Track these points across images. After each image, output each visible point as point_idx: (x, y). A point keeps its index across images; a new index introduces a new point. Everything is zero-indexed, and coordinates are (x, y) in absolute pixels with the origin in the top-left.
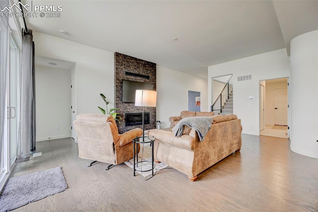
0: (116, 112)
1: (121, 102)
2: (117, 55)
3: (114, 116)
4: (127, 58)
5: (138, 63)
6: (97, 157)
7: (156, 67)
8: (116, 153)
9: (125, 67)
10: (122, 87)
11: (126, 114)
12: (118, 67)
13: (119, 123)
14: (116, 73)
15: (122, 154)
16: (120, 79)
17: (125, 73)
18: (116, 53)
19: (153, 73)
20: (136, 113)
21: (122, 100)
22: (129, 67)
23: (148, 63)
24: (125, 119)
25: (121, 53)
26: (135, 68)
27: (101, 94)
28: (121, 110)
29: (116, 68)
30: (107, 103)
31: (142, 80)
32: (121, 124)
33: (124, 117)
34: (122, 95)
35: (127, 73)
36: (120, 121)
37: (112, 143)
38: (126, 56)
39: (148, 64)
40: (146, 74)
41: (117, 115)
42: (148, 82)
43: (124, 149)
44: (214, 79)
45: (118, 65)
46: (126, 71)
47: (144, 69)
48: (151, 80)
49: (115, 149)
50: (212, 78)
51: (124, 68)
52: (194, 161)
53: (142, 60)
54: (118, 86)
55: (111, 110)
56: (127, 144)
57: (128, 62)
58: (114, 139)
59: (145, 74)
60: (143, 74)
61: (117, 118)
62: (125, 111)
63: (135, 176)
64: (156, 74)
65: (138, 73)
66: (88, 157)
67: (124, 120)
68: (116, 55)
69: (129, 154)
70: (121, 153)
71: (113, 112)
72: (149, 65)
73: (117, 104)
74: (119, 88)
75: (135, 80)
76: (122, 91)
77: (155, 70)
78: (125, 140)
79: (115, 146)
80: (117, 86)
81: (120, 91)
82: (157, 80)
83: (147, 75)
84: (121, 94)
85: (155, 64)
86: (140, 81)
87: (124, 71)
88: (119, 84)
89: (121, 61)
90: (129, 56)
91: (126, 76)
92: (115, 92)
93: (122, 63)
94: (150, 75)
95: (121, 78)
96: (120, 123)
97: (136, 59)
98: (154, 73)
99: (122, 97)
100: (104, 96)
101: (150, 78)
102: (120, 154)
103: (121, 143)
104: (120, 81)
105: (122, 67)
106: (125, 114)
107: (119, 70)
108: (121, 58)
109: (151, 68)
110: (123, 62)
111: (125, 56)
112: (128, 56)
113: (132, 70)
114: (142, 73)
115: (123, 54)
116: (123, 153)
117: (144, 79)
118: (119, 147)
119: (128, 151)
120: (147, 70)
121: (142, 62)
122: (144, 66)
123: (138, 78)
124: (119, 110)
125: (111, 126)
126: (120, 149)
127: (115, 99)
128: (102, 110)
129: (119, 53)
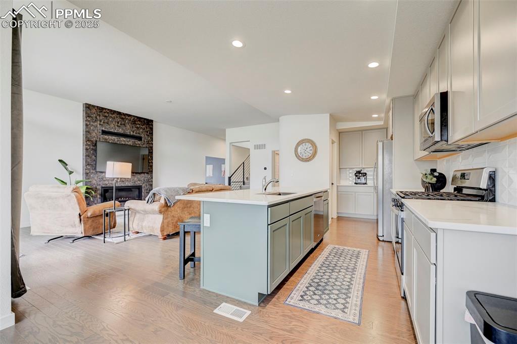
0: (86, 185)
1: (94, 172)
2: (88, 107)
3: (83, 190)
4: (105, 111)
5: (123, 119)
6: (58, 231)
7: (152, 125)
8: (84, 224)
9: (102, 123)
10: (95, 150)
11: (102, 187)
12: (88, 123)
13: (90, 200)
14: (86, 132)
15: (90, 226)
16: (92, 139)
17: (101, 131)
18: (86, 104)
19: (147, 132)
20: (120, 186)
21: (95, 169)
22: (108, 123)
23: (140, 119)
24: (101, 195)
25: (95, 105)
26: (118, 126)
27: (59, 160)
28: (94, 182)
29: (87, 125)
30: (71, 173)
31: (129, 141)
32: (94, 201)
33: (99, 192)
34: (96, 162)
35: (104, 132)
36: (92, 196)
37: (78, 214)
38: (103, 109)
39: (139, 121)
40: (136, 133)
41: (87, 188)
42: (139, 144)
43: (93, 220)
44: (233, 144)
45: (89, 121)
46: (104, 129)
47: (133, 127)
48: (144, 141)
49: (82, 219)
50: (230, 143)
51: (100, 124)
52: (163, 222)
53: (129, 115)
54: (90, 150)
55: (77, 183)
56: (97, 216)
57: (106, 116)
58: (80, 209)
59: (134, 134)
60: (132, 133)
61: (86, 192)
62: (101, 183)
63: (104, 242)
64: (152, 133)
65: (122, 132)
66: (45, 233)
67: (98, 196)
68: (86, 107)
69: (99, 227)
70: (90, 224)
71: (81, 184)
72: (142, 121)
73: (87, 174)
74: (91, 152)
75: (118, 141)
76: (96, 156)
77: (152, 129)
78: (94, 212)
79: (82, 217)
80: (87, 149)
81: (93, 157)
82: (154, 143)
83: (138, 135)
84: (94, 160)
85: (152, 121)
86: (126, 143)
87: (100, 129)
88: (92, 147)
89: (95, 115)
90: (108, 110)
91: (102, 136)
92: (84, 157)
93: (96, 118)
94: (142, 136)
95: (94, 139)
96: (92, 199)
97: (119, 113)
98: (149, 133)
99: (96, 164)
100: (65, 163)
101: (143, 139)
102: (88, 226)
103: (89, 214)
104: (93, 143)
105: (96, 123)
106: (100, 188)
107: (92, 128)
108: (94, 111)
109: (144, 126)
110: (98, 117)
111: (101, 109)
112: (106, 109)
113: (112, 128)
114: (130, 133)
115: (97, 107)
116: (92, 225)
117: (133, 140)
118: (88, 218)
119: (99, 224)
120: (138, 128)
121: (130, 117)
122: (134, 122)
123: (122, 139)
124: (90, 182)
125: (76, 197)
126: (88, 221)
127: (83, 167)
128: (62, 181)
129: (90, 105)
